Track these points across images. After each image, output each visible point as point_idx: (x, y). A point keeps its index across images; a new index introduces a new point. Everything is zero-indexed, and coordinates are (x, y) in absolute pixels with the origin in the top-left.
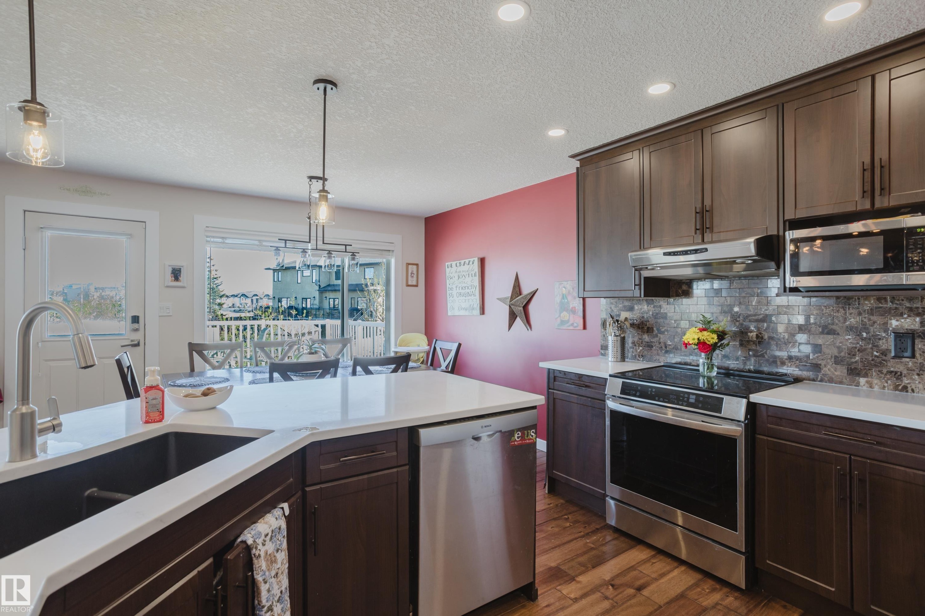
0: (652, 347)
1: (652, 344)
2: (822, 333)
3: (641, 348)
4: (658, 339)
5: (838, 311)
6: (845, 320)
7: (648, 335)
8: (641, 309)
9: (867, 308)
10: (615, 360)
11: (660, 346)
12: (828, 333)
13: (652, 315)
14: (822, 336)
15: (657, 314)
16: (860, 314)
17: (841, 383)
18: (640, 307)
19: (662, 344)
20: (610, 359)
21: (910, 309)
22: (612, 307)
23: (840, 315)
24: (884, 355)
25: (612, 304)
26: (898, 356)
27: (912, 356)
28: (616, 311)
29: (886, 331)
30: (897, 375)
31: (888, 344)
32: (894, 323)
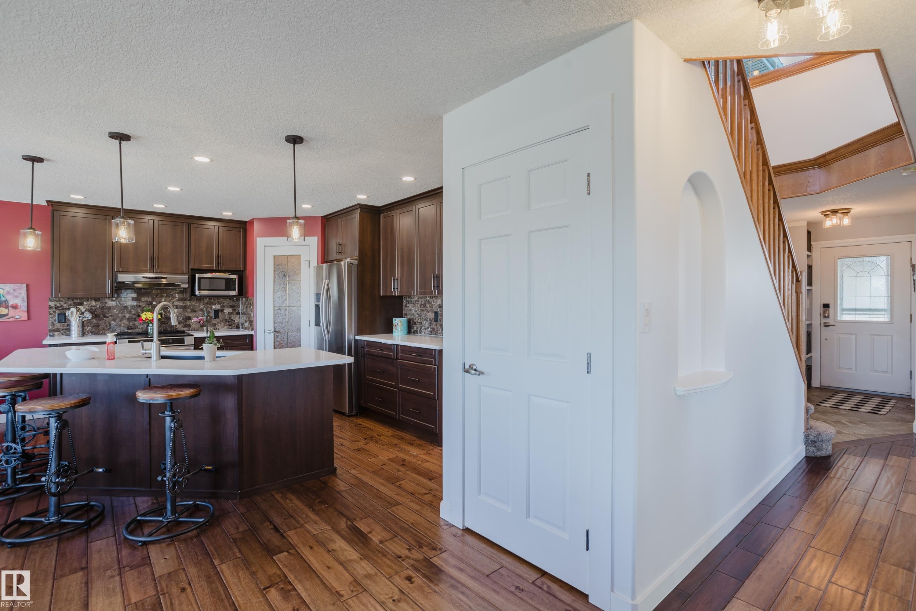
0: (99, 326)
1: (99, 324)
2: (192, 312)
3: (89, 328)
4: (103, 321)
5: (197, 303)
6: (199, 306)
7: (96, 320)
8: (90, 304)
9: (206, 302)
10: (78, 336)
11: (105, 325)
12: (194, 312)
13: (99, 307)
14: (191, 313)
15: (103, 307)
16: (204, 304)
17: (198, 330)
18: (89, 303)
19: (107, 324)
20: (73, 336)
21: (218, 302)
22: (62, 303)
23: (198, 304)
24: (211, 318)
25: (61, 301)
26: (215, 318)
27: (218, 318)
28: (65, 306)
29: (211, 310)
30: (214, 325)
31: (212, 314)
32: (214, 307)
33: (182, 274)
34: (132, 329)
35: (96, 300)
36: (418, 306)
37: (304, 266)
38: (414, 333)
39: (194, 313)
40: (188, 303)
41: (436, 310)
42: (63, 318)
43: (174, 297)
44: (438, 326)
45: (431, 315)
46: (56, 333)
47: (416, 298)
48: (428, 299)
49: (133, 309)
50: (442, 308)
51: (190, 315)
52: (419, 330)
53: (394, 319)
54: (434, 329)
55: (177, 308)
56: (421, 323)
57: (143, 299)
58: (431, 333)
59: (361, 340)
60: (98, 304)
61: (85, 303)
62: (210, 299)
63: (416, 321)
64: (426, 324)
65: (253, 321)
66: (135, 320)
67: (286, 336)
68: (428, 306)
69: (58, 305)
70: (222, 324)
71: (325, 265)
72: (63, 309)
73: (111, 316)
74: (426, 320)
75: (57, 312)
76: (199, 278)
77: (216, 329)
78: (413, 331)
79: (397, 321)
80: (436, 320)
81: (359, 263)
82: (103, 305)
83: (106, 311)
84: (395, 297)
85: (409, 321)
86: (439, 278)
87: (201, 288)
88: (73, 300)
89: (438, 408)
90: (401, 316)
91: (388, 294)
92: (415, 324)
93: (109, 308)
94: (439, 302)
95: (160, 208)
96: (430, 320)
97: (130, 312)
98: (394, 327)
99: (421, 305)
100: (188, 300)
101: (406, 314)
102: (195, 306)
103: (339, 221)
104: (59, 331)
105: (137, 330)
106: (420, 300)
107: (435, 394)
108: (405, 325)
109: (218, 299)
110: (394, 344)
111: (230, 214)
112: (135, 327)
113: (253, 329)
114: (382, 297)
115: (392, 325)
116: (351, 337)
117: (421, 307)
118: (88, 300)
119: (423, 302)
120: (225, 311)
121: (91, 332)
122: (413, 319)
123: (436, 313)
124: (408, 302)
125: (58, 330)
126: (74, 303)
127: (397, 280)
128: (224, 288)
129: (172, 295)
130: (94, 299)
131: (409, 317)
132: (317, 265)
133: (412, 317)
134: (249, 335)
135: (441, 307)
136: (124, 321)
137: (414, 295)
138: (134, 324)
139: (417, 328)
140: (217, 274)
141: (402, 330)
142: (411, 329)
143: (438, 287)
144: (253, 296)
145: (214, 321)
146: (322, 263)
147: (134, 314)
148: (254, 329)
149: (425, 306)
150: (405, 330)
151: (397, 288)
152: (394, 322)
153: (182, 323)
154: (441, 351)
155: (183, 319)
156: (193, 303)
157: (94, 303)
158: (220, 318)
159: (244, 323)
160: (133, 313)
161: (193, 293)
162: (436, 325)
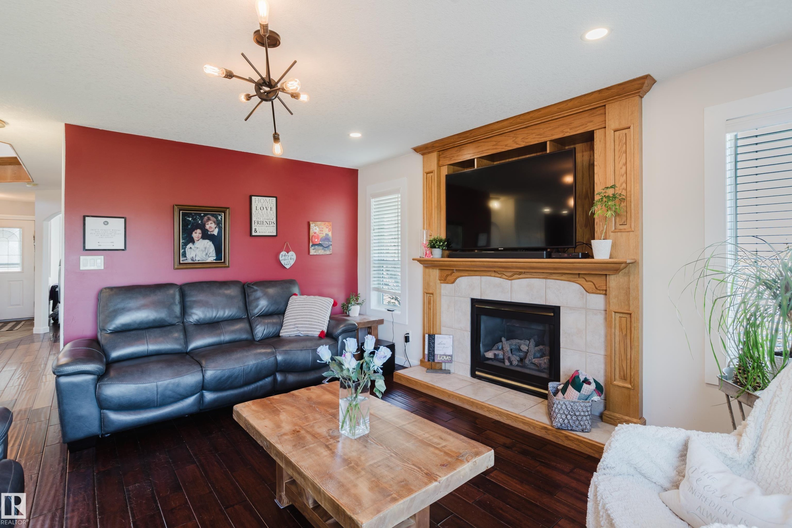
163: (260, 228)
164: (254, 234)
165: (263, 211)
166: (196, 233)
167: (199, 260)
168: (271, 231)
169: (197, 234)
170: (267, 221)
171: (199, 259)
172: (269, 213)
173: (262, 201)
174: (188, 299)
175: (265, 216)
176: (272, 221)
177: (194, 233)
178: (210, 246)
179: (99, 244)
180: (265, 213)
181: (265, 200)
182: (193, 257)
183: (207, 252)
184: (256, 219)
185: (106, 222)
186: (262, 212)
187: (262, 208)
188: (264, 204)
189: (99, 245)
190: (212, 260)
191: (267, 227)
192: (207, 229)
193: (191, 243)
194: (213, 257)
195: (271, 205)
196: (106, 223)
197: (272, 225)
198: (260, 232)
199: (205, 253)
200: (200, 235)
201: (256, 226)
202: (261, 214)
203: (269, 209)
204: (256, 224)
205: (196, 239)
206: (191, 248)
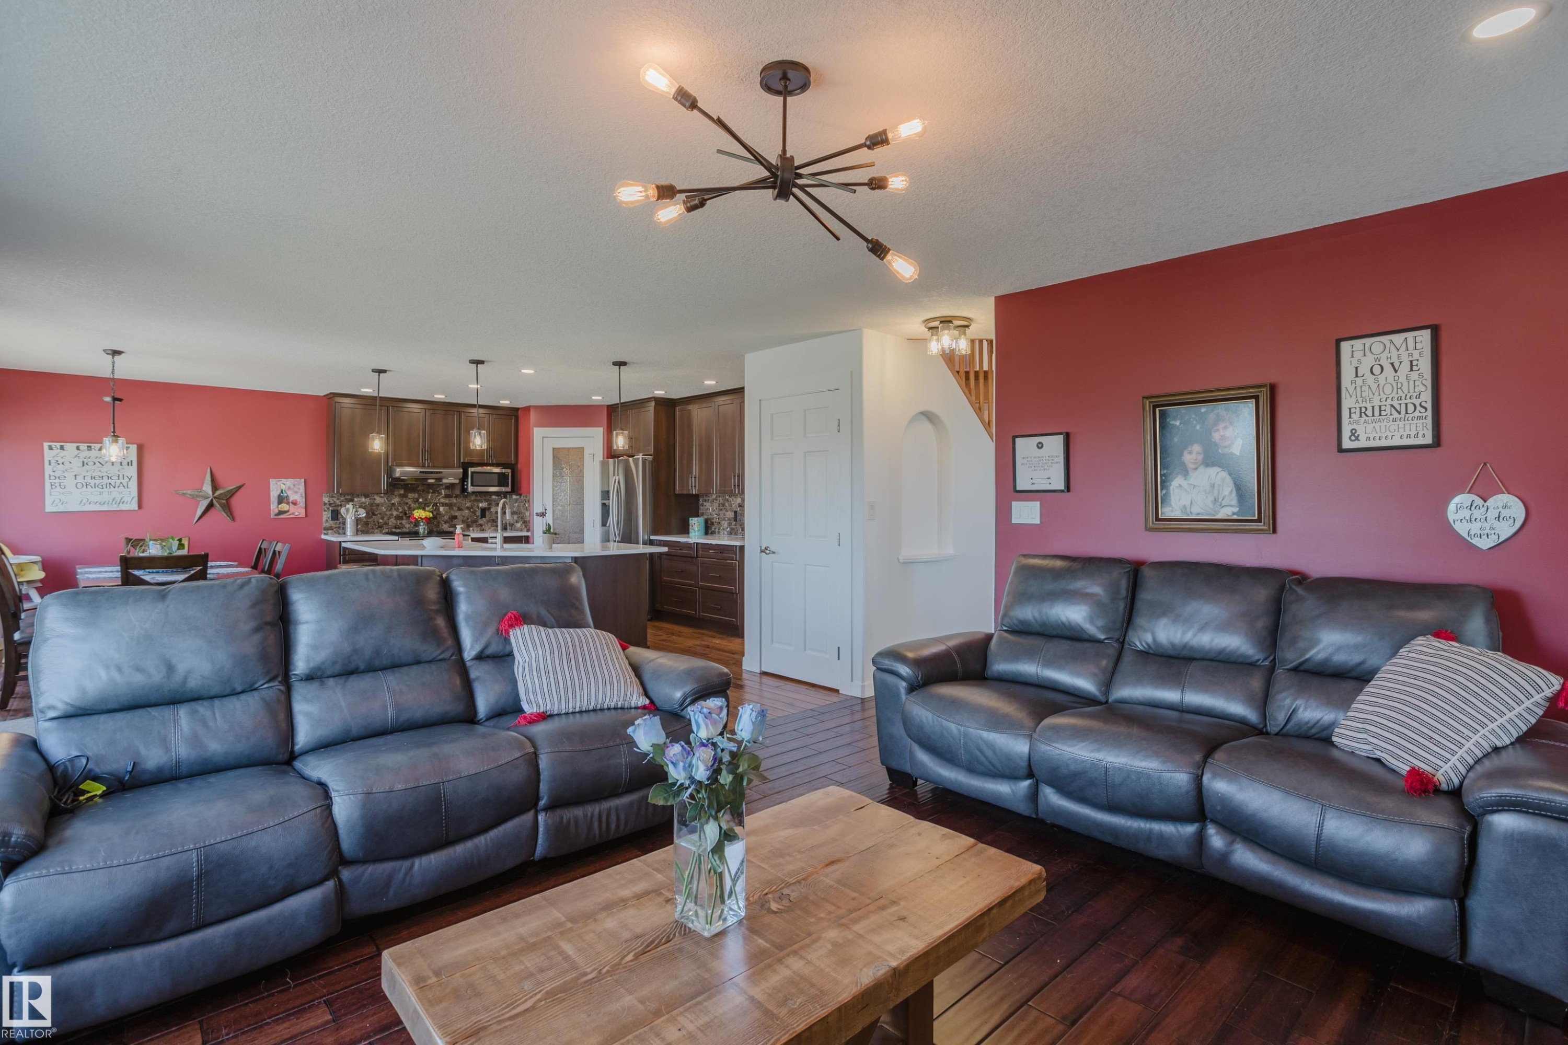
0: (369, 524)
2: (458, 510)
3: (360, 526)
6: (466, 504)
7: (366, 518)
8: (360, 501)
9: (472, 499)
10: (353, 534)
11: (374, 523)
15: (372, 504)
16: (470, 502)
18: (359, 499)
20: (349, 534)
21: (485, 500)
22: (335, 499)
23: (464, 502)
24: (477, 517)
25: (334, 497)
26: (482, 517)
27: (485, 517)
28: (338, 502)
29: (478, 508)
30: (481, 525)
31: (479, 513)
32: (481, 505)
33: (453, 467)
34: (399, 528)
35: (366, 496)
36: (716, 504)
37: (587, 460)
38: (712, 533)
39: (460, 512)
40: (454, 500)
41: (735, 510)
42: (336, 515)
43: (440, 494)
44: (737, 526)
45: (731, 515)
46: (330, 531)
47: (714, 497)
48: (727, 497)
49: (400, 506)
50: (744, 507)
51: (457, 514)
52: (717, 530)
53: (690, 519)
54: (734, 529)
55: (443, 506)
56: (720, 523)
57: (410, 495)
58: (730, 533)
59: (657, 540)
60: (368, 500)
61: (356, 499)
62: (476, 496)
63: (714, 520)
64: (725, 524)
65: (529, 521)
66: (402, 519)
67: (567, 537)
68: (727, 505)
69: (332, 502)
70: (490, 524)
71: (611, 461)
72: (335, 506)
73: (380, 514)
74: (724, 520)
75: (331, 509)
76: (472, 473)
77: (483, 530)
78: (710, 532)
79: (693, 521)
80: (736, 520)
81: (654, 459)
82: (372, 501)
83: (374, 508)
84: (692, 495)
85: (706, 521)
86: (741, 477)
87: (474, 484)
88: (344, 496)
89: (739, 601)
90: (697, 516)
91: (685, 492)
92: (713, 524)
93: (378, 505)
94: (739, 500)
95: (441, 398)
96: (729, 520)
97: (397, 510)
98: (690, 527)
99: (719, 504)
100: (455, 497)
101: (703, 514)
102: (461, 503)
103: (630, 412)
104: (332, 530)
105: (404, 530)
106: (718, 498)
107: (736, 588)
108: (703, 525)
109: (485, 496)
110: (694, 543)
111: (508, 402)
112: (402, 526)
113: (528, 530)
114: (678, 495)
115: (689, 525)
116: (646, 537)
117: (719, 506)
118: (358, 496)
119: (721, 501)
120: (492, 510)
121: (361, 531)
122: (710, 519)
123: (736, 512)
124: (705, 501)
125: (331, 528)
126: (346, 499)
127: (695, 478)
128: (496, 484)
129: (438, 491)
130: (364, 495)
131: (706, 517)
132: (602, 459)
133: (709, 517)
134: (525, 536)
135: (741, 506)
136: (392, 519)
137: (713, 493)
138: (401, 523)
139: (715, 529)
140: (489, 468)
141: (699, 530)
142: (708, 528)
143: (738, 486)
144: (529, 492)
145: (481, 522)
146: (608, 458)
147: (401, 512)
148: (531, 529)
149: (723, 505)
150: (703, 531)
151: (695, 487)
152: (690, 522)
153: (449, 523)
154: (742, 548)
155: (449, 518)
156: (459, 500)
157: (363, 500)
158: (487, 518)
159: (515, 524)
160: (401, 510)
161: (464, 490)
162: (736, 525)
163: (1370, 427)
164: (1347, 444)
165: (1382, 379)
166: (1190, 453)
167: (1198, 514)
168: (1413, 433)
169: (1194, 456)
170: (1395, 404)
171: (1199, 511)
172: (1403, 379)
173: (1377, 348)
174: (1145, 596)
175: (1388, 389)
176: (1414, 401)
177: (1185, 453)
178: (1223, 480)
179: (1033, 481)
180: (1391, 380)
181: (1387, 344)
182: (1185, 507)
183: (1215, 494)
184: (1357, 402)
185: (1040, 443)
186: (1376, 380)
187: (1377, 370)
188: (1384, 356)
189: (1033, 484)
190: (1230, 513)
191: (1395, 420)
192: (1215, 442)
193: (1180, 476)
194: (1231, 506)
195: (1411, 355)
196: (1040, 446)
197: (1417, 414)
198: (1368, 439)
199: (1211, 498)
200: (1200, 457)
201: (1357, 422)
202: (1374, 387)
203: (1404, 369)
204: (1355, 417)
205: (1191, 466)
206: (1180, 486)
